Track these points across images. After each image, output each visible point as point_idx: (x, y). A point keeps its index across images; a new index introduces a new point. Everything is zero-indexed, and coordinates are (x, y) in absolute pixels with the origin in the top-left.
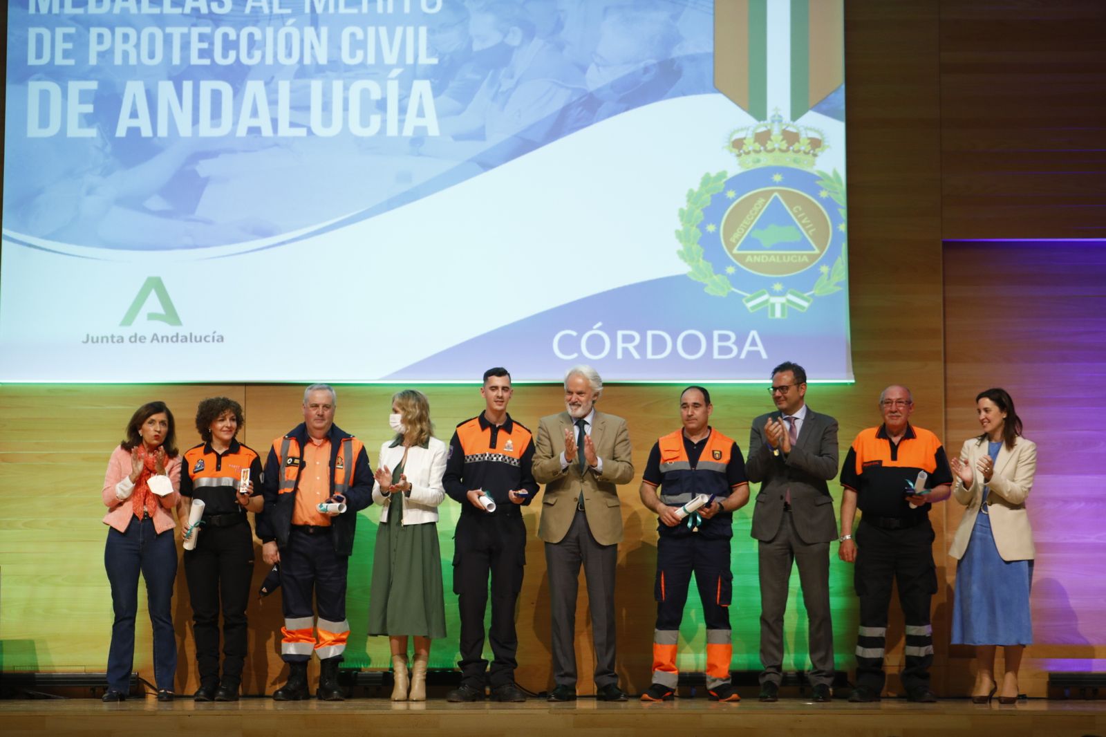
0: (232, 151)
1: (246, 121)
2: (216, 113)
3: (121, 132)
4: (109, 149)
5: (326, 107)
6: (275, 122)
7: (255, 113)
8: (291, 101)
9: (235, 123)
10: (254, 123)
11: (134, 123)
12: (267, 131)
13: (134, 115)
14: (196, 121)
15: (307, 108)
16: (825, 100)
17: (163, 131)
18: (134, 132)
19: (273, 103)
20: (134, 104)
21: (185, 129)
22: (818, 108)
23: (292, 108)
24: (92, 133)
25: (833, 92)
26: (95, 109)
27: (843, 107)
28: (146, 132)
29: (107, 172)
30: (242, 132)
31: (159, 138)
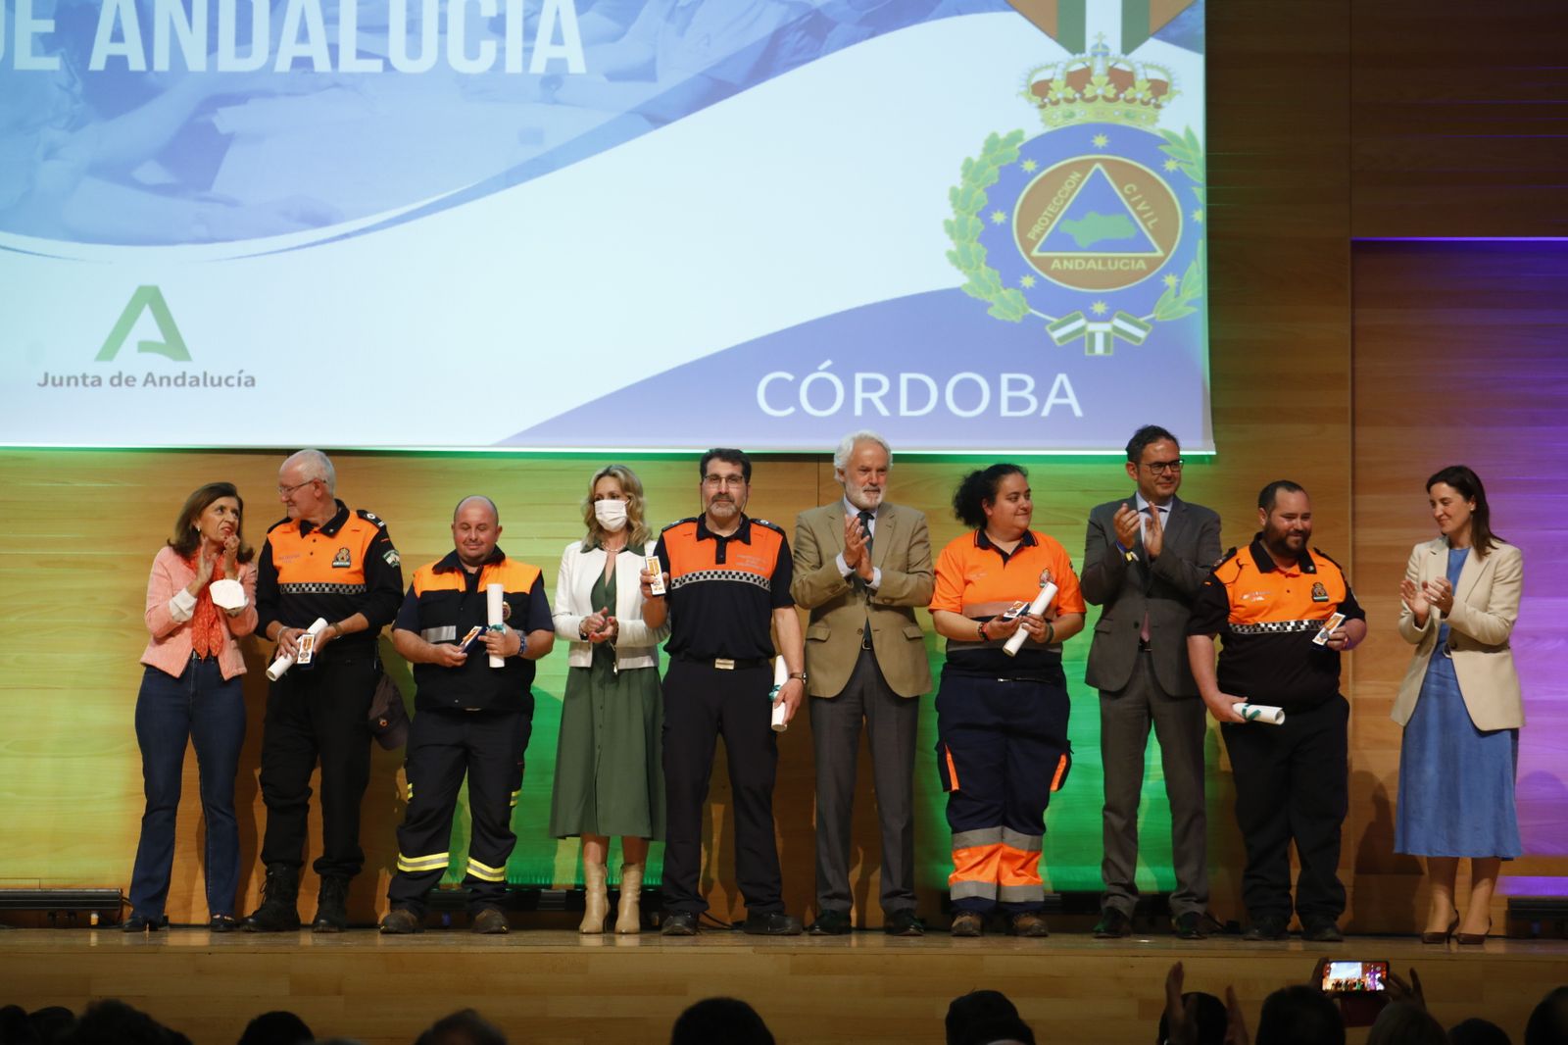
0: (268, 94)
1: (290, 49)
2: (244, 36)
3: (97, 63)
4: (78, 88)
5: (413, 27)
6: (334, 50)
7: (303, 36)
8: (359, 17)
9: (274, 51)
10: (302, 51)
11: (117, 49)
12: (322, 64)
13: (117, 36)
14: (212, 47)
15: (384, 29)
16: (1174, 20)
17: (162, 63)
18: (117, 63)
19: (331, 20)
20: (118, 20)
21: (196, 59)
22: (1163, 34)
23: (361, 28)
24: (53, 63)
25: (1187, 8)
26: (57, 26)
27: (1202, 31)
28: (137, 63)
29: (76, 125)
30: (283, 65)
31: (157, 73)
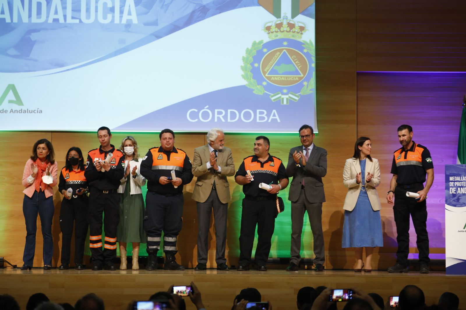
0: (46, 29)
1: (52, 16)
2: (39, 13)
5: (88, 10)
6: (65, 17)
7: (56, 12)
8: (72, 7)
9: (48, 17)
10: (56, 17)
11: (3, 16)
12: (62, 21)
13: (3, 13)
14: (30, 16)
15: (79, 11)
16: (306, 9)
17: (15, 20)
18: (2, 19)
19: (64, 8)
21: (25, 20)
22: (303, 13)
23: (73, 10)
25: (310, 6)
27: (314, 13)
28: (8, 20)
30: (50, 21)
31: (14, 23)
